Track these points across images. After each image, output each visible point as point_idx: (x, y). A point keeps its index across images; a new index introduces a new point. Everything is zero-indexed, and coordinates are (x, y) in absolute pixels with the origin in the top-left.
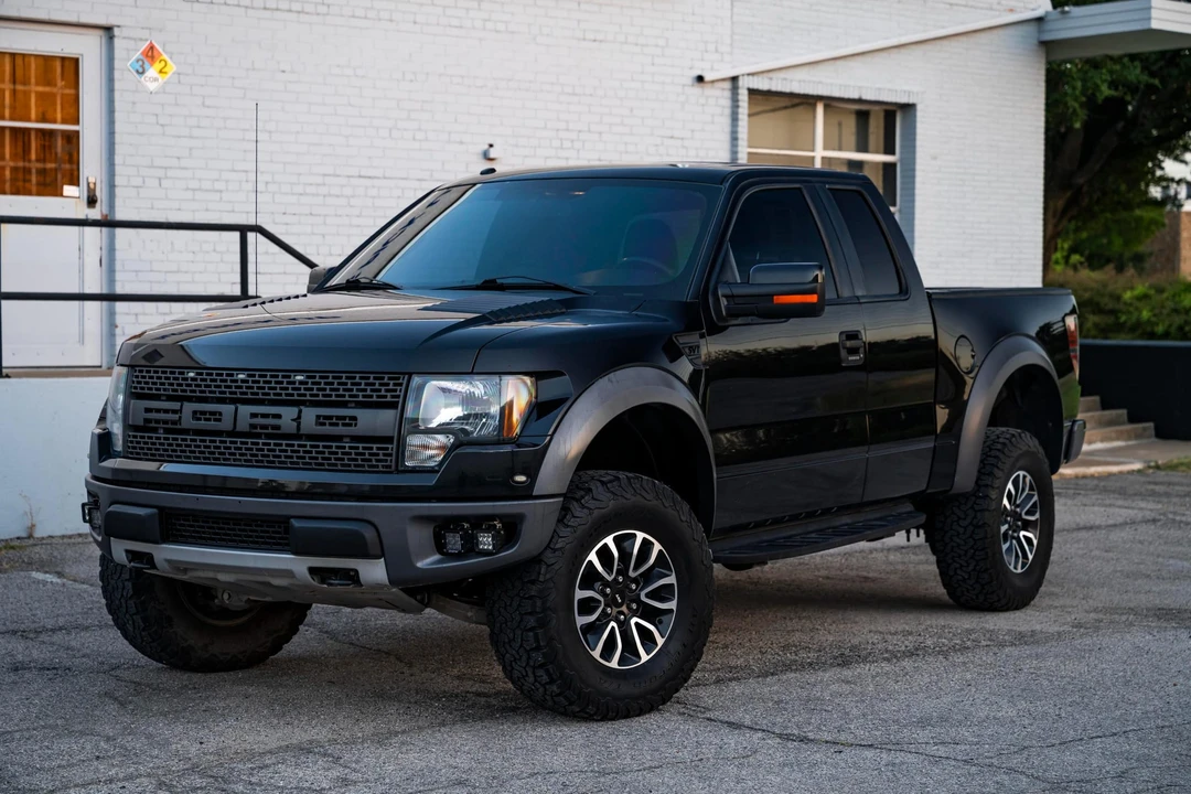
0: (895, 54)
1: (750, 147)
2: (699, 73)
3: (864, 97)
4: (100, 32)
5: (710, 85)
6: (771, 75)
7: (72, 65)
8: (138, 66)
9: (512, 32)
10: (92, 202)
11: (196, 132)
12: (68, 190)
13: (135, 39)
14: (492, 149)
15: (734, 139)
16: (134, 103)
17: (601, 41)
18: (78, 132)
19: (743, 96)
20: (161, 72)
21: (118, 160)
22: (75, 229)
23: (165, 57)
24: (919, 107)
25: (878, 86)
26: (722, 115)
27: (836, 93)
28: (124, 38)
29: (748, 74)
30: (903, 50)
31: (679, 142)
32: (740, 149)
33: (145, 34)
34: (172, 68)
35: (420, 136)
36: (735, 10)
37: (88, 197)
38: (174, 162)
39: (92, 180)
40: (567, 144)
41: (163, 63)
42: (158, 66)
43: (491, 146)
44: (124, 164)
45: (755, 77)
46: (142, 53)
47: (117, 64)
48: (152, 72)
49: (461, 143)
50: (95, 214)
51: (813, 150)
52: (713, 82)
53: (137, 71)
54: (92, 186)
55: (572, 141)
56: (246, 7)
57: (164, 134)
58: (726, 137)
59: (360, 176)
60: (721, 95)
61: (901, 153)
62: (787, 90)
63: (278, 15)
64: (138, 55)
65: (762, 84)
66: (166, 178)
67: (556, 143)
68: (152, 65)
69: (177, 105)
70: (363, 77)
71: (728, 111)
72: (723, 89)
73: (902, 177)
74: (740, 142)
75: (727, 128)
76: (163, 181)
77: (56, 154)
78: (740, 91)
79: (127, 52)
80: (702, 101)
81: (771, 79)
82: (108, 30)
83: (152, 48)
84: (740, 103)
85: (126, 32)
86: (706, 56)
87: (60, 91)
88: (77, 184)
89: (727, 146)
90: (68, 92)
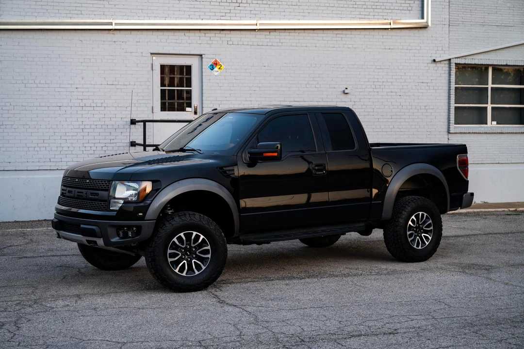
1: (455, 85)
2: (434, 58)
3: (508, 64)
4: (199, 57)
5: (439, 63)
6: (466, 58)
7: (189, 68)
8: (211, 67)
9: (355, 48)
10: (196, 113)
11: (232, 88)
12: (188, 109)
13: (210, 58)
14: (346, 90)
15: (450, 82)
16: (210, 79)
17: (392, 49)
18: (191, 90)
19: (453, 66)
20: (220, 68)
21: (204, 99)
23: (221, 63)
25: (515, 59)
26: (444, 73)
27: (496, 63)
28: (207, 58)
29: (455, 58)
31: (426, 84)
32: (451, 86)
33: (214, 56)
34: (224, 67)
35: (317, 86)
36: (450, 34)
37: (195, 111)
38: (225, 99)
39: (196, 106)
40: (377, 87)
41: (220, 66)
42: (218, 67)
43: (347, 89)
44: (206, 100)
45: (459, 59)
46: (213, 63)
47: (204, 67)
48: (216, 69)
49: (334, 88)
51: (488, 85)
52: (441, 61)
53: (211, 69)
54: (196, 108)
55: (380, 86)
56: (251, 45)
57: (221, 90)
58: (447, 82)
59: (294, 101)
60: (444, 67)
62: (473, 63)
63: (262, 47)
64: (211, 64)
65: (462, 61)
66: (221, 104)
67: (374, 87)
68: (216, 67)
69: (225, 79)
70: (295, 67)
71: (447, 72)
72: (445, 64)
74: (452, 83)
75: (447, 78)
77: (184, 97)
78: (452, 64)
79: (207, 63)
80: (436, 68)
82: (201, 55)
83: (216, 61)
84: (452, 69)
85: (206, 56)
86: (438, 52)
87: (185, 76)
88: (191, 107)
89: (447, 85)
90: (188, 77)
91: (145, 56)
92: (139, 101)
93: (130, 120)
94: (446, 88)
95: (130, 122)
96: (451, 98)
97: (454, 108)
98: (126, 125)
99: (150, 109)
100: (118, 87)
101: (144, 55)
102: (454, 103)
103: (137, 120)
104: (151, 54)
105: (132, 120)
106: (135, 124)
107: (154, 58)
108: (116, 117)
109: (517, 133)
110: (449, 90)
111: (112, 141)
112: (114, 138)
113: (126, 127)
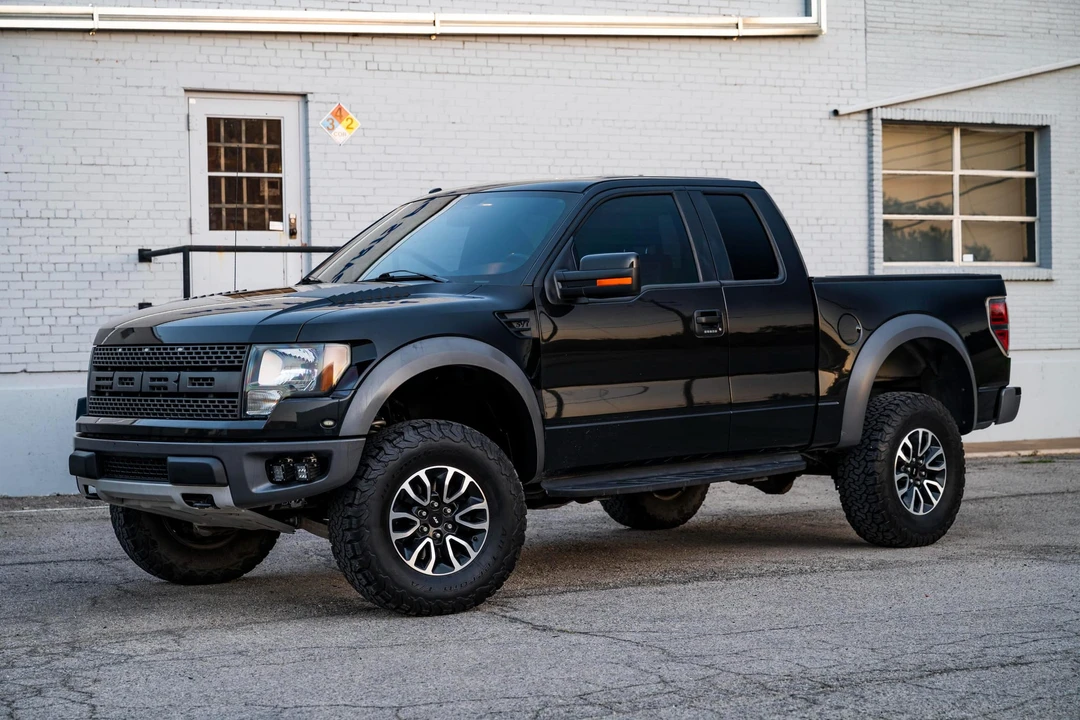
0: (1028, 83)
1: (884, 169)
2: (835, 107)
3: (997, 122)
4: (298, 99)
5: (846, 117)
6: (905, 106)
7: (275, 126)
8: (328, 124)
9: (659, 82)
10: (293, 233)
11: (378, 175)
12: (274, 225)
13: (325, 103)
15: (870, 163)
16: (325, 154)
17: (742, 85)
18: (281, 179)
19: (878, 125)
20: (348, 128)
21: (313, 199)
22: (281, 254)
23: (351, 115)
24: (1052, 128)
25: (1011, 111)
26: (858, 143)
27: (969, 119)
28: (317, 102)
29: (882, 107)
30: (1036, 79)
31: (818, 167)
32: (875, 171)
33: (334, 98)
34: (357, 124)
36: (869, 53)
37: (290, 230)
38: (362, 201)
39: (293, 217)
41: (350, 121)
42: (345, 123)
44: (318, 203)
45: (889, 109)
46: (332, 114)
47: (311, 123)
48: (340, 128)
50: (296, 243)
51: (952, 170)
52: (849, 114)
53: (328, 128)
54: (293, 221)
55: (716, 170)
56: (421, 72)
57: (352, 178)
58: (864, 161)
60: (858, 126)
61: (1039, 169)
62: (921, 119)
63: (447, 77)
64: (328, 115)
65: (896, 114)
66: (354, 212)
68: (340, 123)
69: (362, 153)
70: (524, 124)
71: (864, 139)
72: (859, 121)
73: (1041, 190)
74: (875, 165)
75: (864, 154)
76: (351, 216)
77: (263, 196)
78: (874, 122)
79: (319, 114)
80: (840, 131)
81: (904, 110)
82: (304, 96)
83: (340, 109)
84: (875, 132)
85: (317, 97)
86: (842, 93)
87: (266, 146)
88: (281, 220)
89: (864, 169)
90: (272, 147)
91: (171, 97)
92: (159, 206)
93: (137, 252)
94: (863, 177)
95: (137, 257)
96: (875, 200)
97: (881, 222)
98: (128, 263)
99: (186, 224)
100: (107, 170)
101: (168, 93)
102: (881, 210)
103: (153, 249)
104: (186, 91)
105: (141, 251)
106: (150, 261)
107: (192, 101)
108: (102, 245)
109: (1020, 281)
110: (871, 181)
111: (95, 303)
112: (99, 294)
113: (128, 267)
